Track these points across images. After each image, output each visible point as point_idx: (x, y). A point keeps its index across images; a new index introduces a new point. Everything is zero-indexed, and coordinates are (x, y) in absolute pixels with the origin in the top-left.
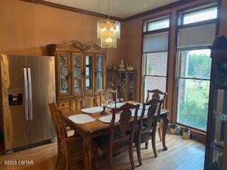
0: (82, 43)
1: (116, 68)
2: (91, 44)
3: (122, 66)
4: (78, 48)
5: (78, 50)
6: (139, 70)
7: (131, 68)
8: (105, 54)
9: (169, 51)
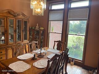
0: (15, 12)
1: (34, 28)
2: (20, 13)
3: (37, 27)
4: (12, 15)
5: (12, 16)
6: (46, 30)
7: (42, 28)
8: (29, 20)
9: (63, 21)
